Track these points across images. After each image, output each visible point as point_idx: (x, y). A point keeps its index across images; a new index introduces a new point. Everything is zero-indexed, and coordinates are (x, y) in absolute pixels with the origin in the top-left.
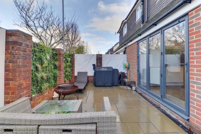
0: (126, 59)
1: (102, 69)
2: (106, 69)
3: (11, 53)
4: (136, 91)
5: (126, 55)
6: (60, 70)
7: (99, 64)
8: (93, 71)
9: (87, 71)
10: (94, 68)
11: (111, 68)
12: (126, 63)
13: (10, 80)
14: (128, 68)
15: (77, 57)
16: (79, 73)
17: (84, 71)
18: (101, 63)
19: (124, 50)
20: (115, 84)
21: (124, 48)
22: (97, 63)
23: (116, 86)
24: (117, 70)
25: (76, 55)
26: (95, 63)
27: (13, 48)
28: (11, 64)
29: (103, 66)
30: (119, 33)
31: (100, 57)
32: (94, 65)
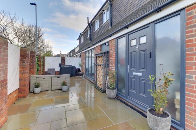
0: (81, 60)
1: (65, 67)
2: (68, 67)
3: (32, 60)
4: (84, 77)
5: (81, 58)
6: (40, 67)
7: (63, 63)
8: (60, 68)
9: (54, 68)
10: (60, 66)
11: (71, 66)
12: (81, 63)
13: (31, 69)
14: (81, 65)
15: (46, 59)
16: (48, 69)
17: (52, 68)
18: (64, 63)
19: (80, 54)
20: (74, 75)
21: (80, 53)
22: (62, 63)
23: (74, 76)
24: (75, 67)
25: (46, 57)
26: (60, 63)
27: (33, 58)
28: (32, 63)
29: (66, 65)
30: (79, 40)
31: (64, 59)
32: (60, 64)
